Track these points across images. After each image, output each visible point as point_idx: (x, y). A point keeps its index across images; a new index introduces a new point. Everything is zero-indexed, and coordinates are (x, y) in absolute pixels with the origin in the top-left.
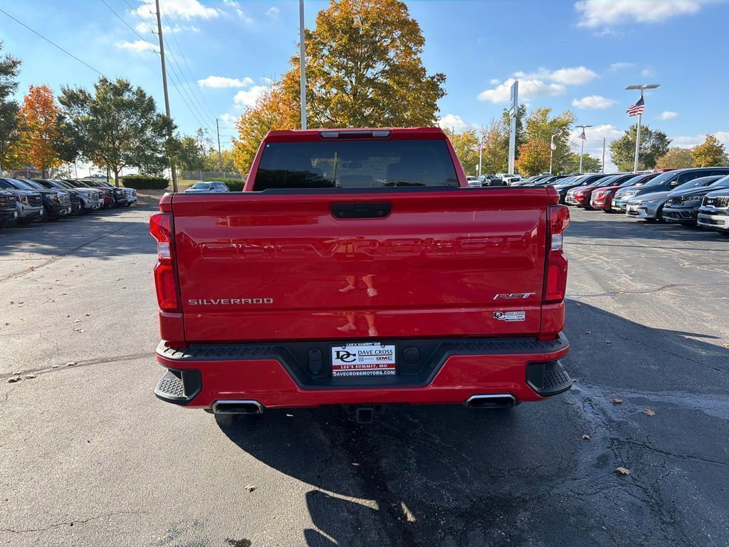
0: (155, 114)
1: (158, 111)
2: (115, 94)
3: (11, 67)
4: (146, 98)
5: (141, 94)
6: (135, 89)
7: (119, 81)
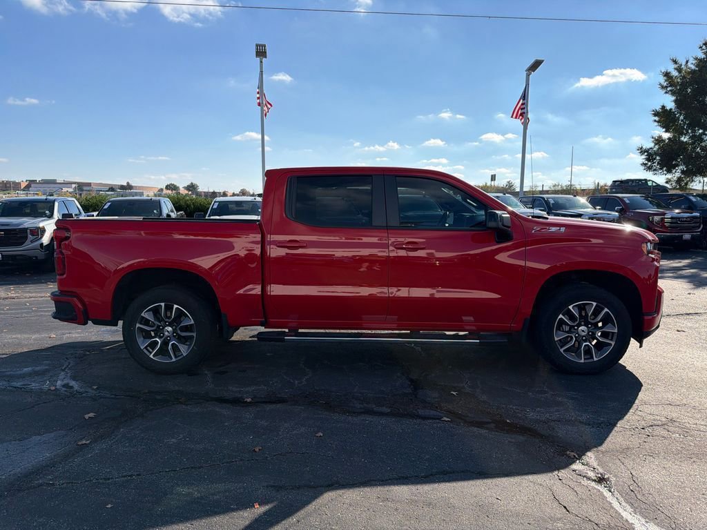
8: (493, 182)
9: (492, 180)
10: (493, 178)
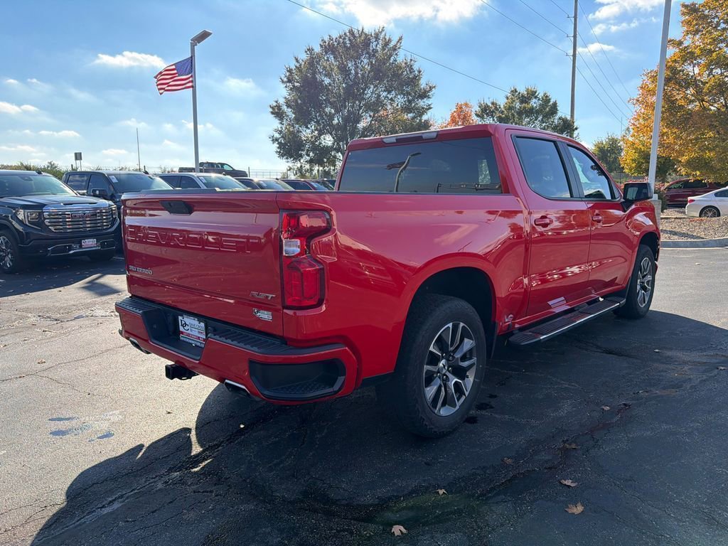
0: (557, 117)
1: (559, 114)
2: (522, 102)
3: (429, 92)
4: (551, 103)
5: (546, 100)
6: (540, 96)
7: (527, 90)
8: (78, 161)
9: (76, 159)
10: (78, 156)
